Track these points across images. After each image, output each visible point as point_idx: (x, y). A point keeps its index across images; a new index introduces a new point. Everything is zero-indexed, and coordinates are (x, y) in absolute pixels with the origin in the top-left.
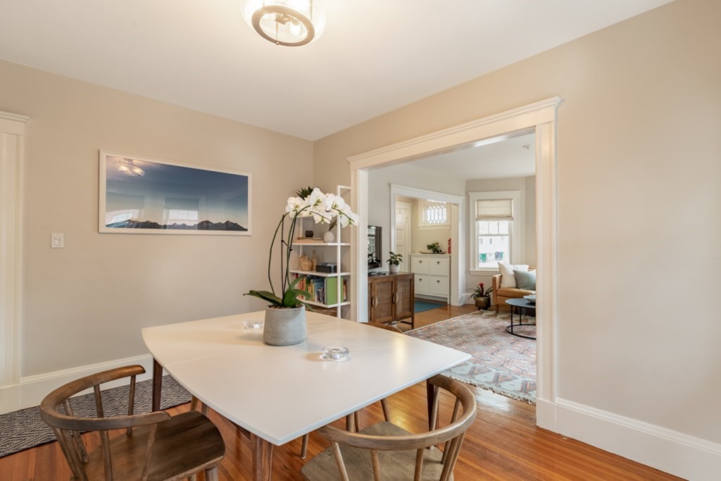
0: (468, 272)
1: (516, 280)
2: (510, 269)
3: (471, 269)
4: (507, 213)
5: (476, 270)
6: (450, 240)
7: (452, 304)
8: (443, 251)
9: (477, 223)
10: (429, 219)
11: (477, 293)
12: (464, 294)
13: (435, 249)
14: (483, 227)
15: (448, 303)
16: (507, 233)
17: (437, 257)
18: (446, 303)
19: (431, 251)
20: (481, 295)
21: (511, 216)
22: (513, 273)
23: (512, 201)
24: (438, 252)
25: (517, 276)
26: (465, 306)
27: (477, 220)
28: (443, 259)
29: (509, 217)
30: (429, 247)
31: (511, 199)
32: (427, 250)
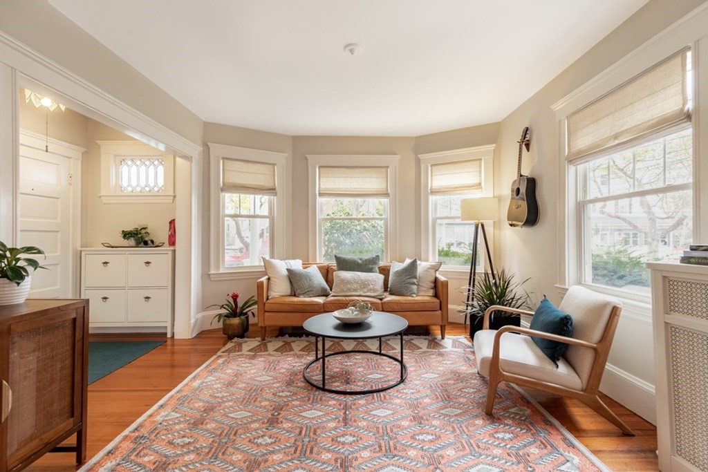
0: (206, 276)
1: (291, 282)
2: (282, 266)
3: (212, 272)
4: (268, 184)
5: (221, 272)
6: (172, 222)
7: (176, 337)
8: (157, 242)
9: (222, 194)
10: (125, 183)
11: (224, 311)
12: (200, 315)
13: (139, 238)
14: (230, 202)
15: (169, 335)
16: (266, 214)
17: (144, 254)
18: (165, 334)
19: (132, 242)
20: (234, 313)
21: (275, 189)
22: (286, 273)
23: (276, 167)
24: (146, 243)
25: (292, 276)
26: (202, 335)
27: (222, 190)
28: (160, 258)
29: (271, 190)
30: (126, 235)
31: (274, 165)
32: (121, 241)
